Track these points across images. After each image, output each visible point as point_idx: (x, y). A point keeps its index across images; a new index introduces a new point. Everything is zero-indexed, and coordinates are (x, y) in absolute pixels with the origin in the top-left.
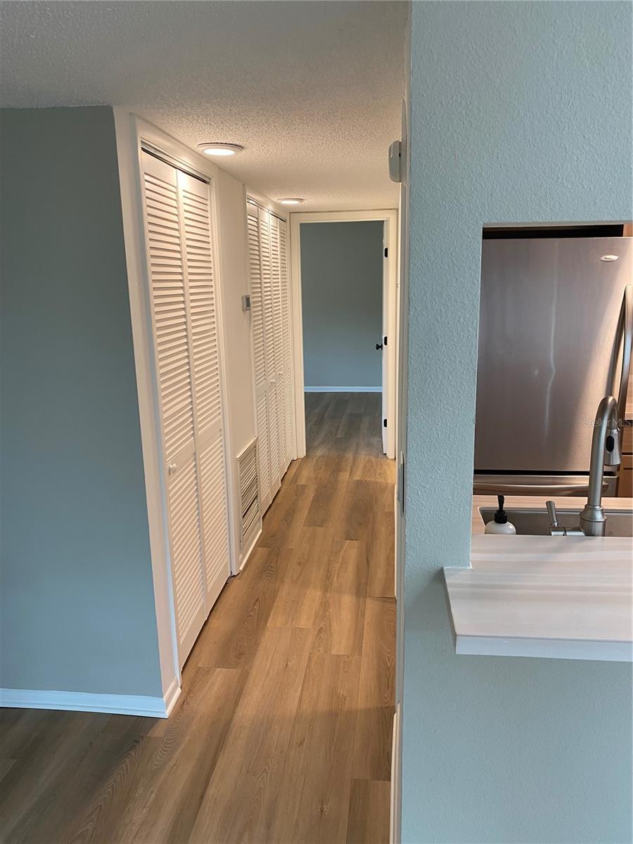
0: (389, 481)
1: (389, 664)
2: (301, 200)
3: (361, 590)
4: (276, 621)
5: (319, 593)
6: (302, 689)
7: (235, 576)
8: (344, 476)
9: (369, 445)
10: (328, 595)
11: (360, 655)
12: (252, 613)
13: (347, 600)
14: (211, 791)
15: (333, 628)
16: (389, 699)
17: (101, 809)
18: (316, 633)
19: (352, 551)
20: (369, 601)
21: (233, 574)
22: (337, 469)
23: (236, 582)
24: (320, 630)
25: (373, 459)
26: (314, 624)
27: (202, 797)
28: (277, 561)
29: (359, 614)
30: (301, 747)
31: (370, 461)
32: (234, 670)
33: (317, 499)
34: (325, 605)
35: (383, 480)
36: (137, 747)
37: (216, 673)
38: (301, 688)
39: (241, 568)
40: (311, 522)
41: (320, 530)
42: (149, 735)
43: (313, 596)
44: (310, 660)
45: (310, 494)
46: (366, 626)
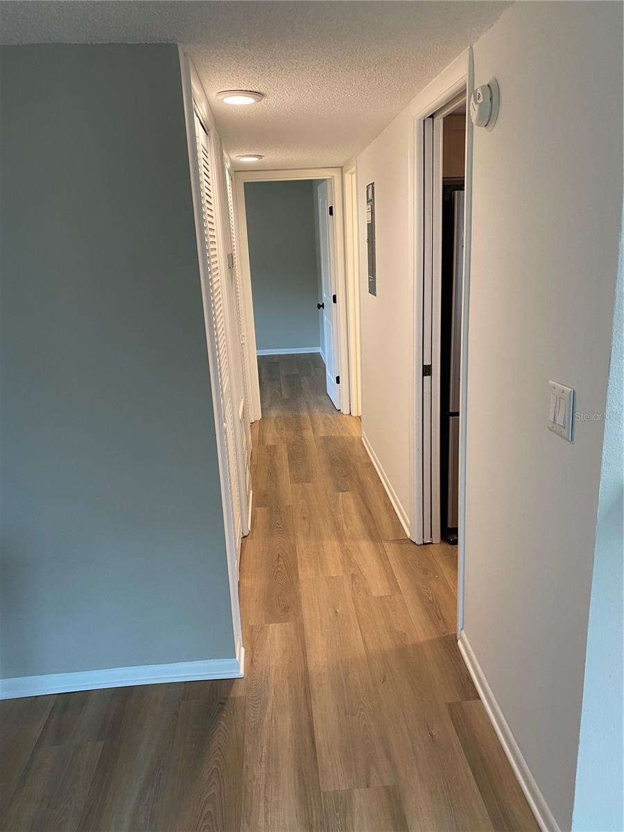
0: (354, 435)
1: (431, 598)
2: (260, 157)
3: (374, 535)
4: (306, 573)
5: (336, 543)
6: (361, 631)
7: (245, 536)
8: (308, 434)
9: (319, 403)
10: (346, 543)
11: (401, 593)
12: (280, 569)
13: (365, 545)
14: (319, 737)
15: (364, 574)
16: (445, 629)
17: (218, 772)
18: (350, 579)
19: (348, 501)
20: (386, 545)
21: (245, 535)
22: (299, 429)
23: (249, 541)
24: (353, 576)
25: (330, 416)
26: (344, 571)
27: (313, 742)
28: (281, 519)
29: (383, 558)
30: (385, 683)
31: (327, 418)
32: (287, 624)
33: (292, 458)
34: (346, 553)
35: (347, 435)
36: (225, 708)
37: (270, 629)
38: (359, 630)
39: (249, 529)
40: (296, 480)
41: (309, 486)
42: (232, 695)
43: (331, 547)
44: (356, 605)
45: (283, 453)
46: (394, 568)
